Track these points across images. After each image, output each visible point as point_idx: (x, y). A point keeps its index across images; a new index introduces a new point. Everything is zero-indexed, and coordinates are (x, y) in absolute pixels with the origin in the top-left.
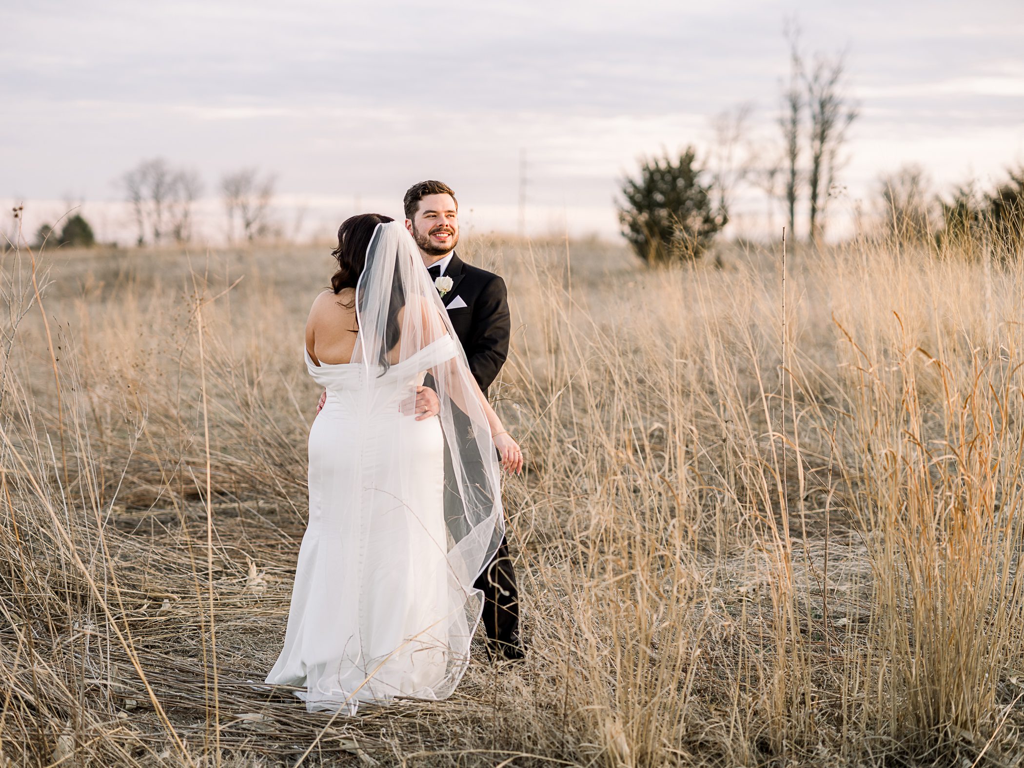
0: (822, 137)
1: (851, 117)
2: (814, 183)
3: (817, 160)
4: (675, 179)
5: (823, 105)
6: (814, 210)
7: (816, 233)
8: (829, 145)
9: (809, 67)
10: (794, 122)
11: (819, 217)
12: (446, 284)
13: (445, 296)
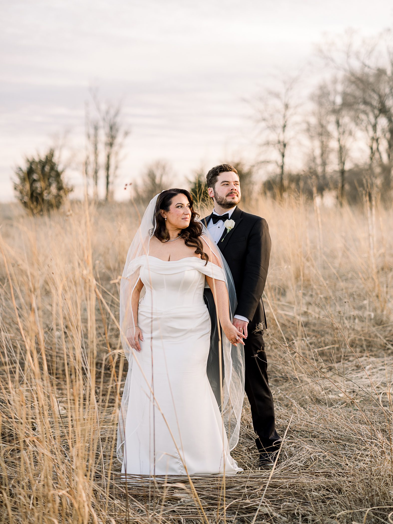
0: (111, 145)
1: (126, 134)
2: (108, 168)
3: (108, 157)
4: (43, 167)
5: (111, 128)
6: (108, 183)
7: (109, 194)
8: (115, 148)
9: (103, 107)
10: (96, 135)
11: (110, 187)
12: (230, 224)
13: (230, 231)
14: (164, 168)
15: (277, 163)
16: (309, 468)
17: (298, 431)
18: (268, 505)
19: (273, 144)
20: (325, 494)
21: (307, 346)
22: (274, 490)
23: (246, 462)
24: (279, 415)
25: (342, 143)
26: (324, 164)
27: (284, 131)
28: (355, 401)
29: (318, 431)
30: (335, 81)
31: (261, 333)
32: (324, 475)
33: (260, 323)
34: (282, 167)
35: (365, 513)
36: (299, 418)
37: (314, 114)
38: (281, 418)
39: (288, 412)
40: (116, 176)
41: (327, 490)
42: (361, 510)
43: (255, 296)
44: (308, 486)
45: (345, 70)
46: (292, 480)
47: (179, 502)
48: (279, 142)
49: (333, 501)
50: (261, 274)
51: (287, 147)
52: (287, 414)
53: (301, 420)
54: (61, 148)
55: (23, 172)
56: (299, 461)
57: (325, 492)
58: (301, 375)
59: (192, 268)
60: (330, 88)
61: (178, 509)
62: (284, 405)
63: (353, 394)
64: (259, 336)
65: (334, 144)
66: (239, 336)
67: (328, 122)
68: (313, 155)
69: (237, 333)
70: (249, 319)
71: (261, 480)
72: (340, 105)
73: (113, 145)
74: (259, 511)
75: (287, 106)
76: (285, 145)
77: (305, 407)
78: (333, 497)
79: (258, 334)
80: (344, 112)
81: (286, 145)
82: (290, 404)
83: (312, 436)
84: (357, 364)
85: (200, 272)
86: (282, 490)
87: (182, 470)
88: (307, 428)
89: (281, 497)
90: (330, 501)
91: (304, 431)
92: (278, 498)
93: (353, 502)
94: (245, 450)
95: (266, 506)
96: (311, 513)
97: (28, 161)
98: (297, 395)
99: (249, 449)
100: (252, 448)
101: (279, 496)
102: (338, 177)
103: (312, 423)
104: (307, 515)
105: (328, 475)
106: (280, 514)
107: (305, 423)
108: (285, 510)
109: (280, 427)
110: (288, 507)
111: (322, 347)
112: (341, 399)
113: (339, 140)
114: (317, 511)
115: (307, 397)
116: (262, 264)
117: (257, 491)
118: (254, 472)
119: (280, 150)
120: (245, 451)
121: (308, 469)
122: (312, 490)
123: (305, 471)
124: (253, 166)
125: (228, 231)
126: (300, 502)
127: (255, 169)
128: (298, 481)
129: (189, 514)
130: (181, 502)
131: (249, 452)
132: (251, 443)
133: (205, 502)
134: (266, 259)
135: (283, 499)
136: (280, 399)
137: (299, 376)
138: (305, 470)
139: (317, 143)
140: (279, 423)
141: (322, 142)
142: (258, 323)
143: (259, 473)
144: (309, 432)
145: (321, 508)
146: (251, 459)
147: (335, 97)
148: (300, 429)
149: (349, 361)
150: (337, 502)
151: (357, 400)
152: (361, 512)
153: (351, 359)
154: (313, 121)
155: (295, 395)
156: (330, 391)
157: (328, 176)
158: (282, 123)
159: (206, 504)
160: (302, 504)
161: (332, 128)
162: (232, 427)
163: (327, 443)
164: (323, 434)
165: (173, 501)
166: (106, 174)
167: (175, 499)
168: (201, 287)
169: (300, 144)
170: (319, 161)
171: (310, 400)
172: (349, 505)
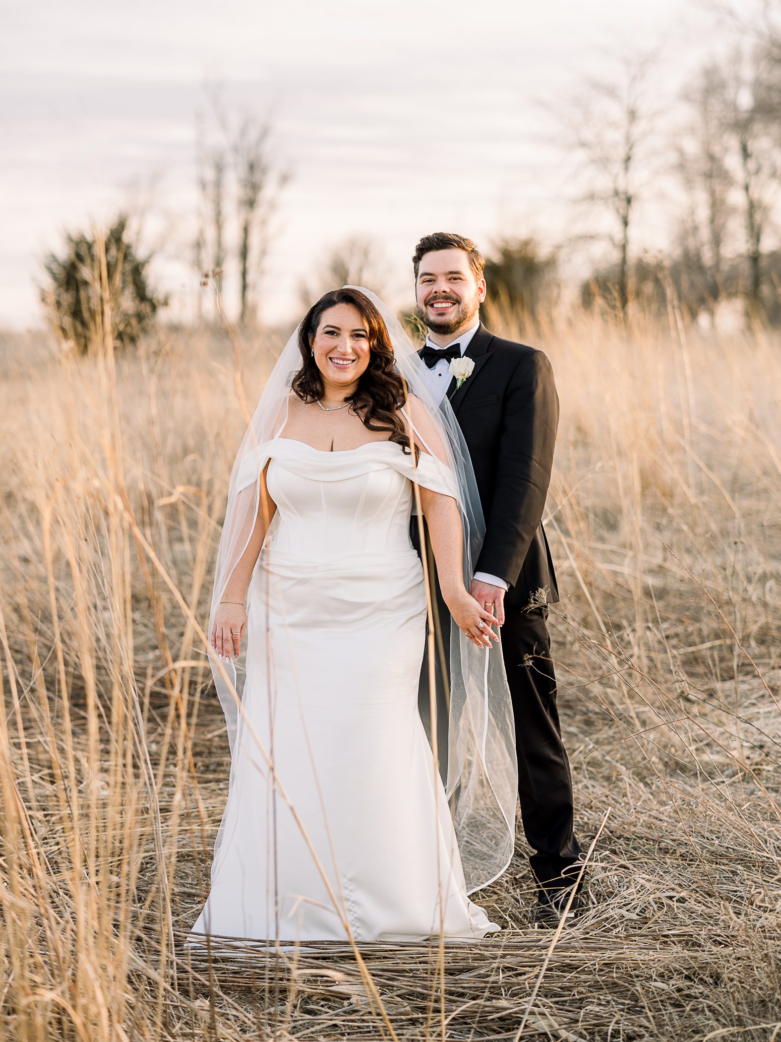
0: (251, 203)
1: (285, 179)
2: (244, 255)
3: (246, 230)
5: (252, 167)
6: (244, 287)
7: (248, 313)
8: (260, 211)
9: (235, 121)
10: (218, 184)
11: (250, 295)
12: (463, 367)
13: (464, 384)
14: (366, 253)
15: (611, 238)
16: (650, 924)
17: (628, 839)
18: (546, 1011)
19: (602, 199)
20: (681, 986)
21: (660, 642)
22: (565, 977)
23: (507, 909)
24: (587, 802)
25: (755, 193)
26: (717, 240)
27: (626, 169)
28: (764, 767)
29: (674, 838)
30: (736, 58)
31: (540, 612)
32: (680, 942)
33: (540, 589)
34: (624, 247)
35: (772, 1032)
36: (633, 807)
37: (691, 130)
38: (591, 808)
39: (608, 793)
40: (262, 272)
41: (688, 978)
42: (764, 1026)
43: (520, 528)
44: (643, 967)
45: (759, 34)
46: (608, 954)
47: (346, 1003)
48: (616, 193)
49: (701, 1003)
50: (533, 476)
51: (633, 204)
52: (604, 799)
53: (638, 812)
54: (142, 213)
55: (59, 264)
56: (626, 908)
57: (683, 983)
58: (642, 709)
59: (385, 466)
60: (726, 72)
61: (344, 1021)
62: (603, 777)
63: (758, 751)
64: (537, 620)
65: (736, 198)
66: (484, 620)
67: (726, 150)
68: (693, 221)
69: (480, 614)
70: (507, 582)
71: (537, 953)
72: (747, 112)
73: (255, 205)
74: (526, 1026)
75: (632, 115)
76: (629, 200)
77: (649, 782)
78: (701, 993)
79: (535, 617)
80: (757, 127)
81: (632, 200)
82: (614, 774)
83: (661, 849)
84: (772, 684)
85: (402, 476)
86: (583, 977)
87: (358, 927)
88: (648, 831)
89: (582, 993)
90: (692, 1003)
91: (641, 838)
92: (574, 995)
93: (745, 1005)
94: (507, 881)
95: (542, 1014)
96: (647, 1031)
97: (70, 239)
98: (631, 754)
99: (515, 878)
100: (523, 877)
101: (575, 991)
102: (745, 267)
103: (661, 820)
104: (638, 1036)
105: (691, 943)
106: (575, 1033)
107: (646, 818)
108: (590, 1025)
109: (588, 827)
110: (597, 1016)
111: (696, 645)
112: (731, 765)
113: (747, 188)
114: (660, 1025)
115: (654, 759)
116: (537, 455)
117: (525, 980)
118: (523, 932)
119: (618, 211)
120: (506, 885)
121: (646, 926)
122: (651, 977)
123: (639, 932)
124: (559, 247)
125: (459, 384)
126: (623, 1004)
127: (563, 255)
128: (622, 956)
129: (370, 1032)
130: (351, 1004)
131: (515, 886)
132: (521, 866)
133: (406, 1004)
134: (544, 443)
135: (586, 998)
136: (593, 763)
137: (637, 710)
138: (640, 928)
139: (701, 198)
140: (586, 819)
141: (712, 193)
142: (535, 590)
143: (535, 937)
144: (654, 840)
145: (671, 1020)
146: (518, 901)
147: (736, 94)
148: (634, 833)
149: (755, 676)
150: (709, 1007)
151: (768, 765)
152: (764, 1031)
153: (760, 670)
154: (692, 147)
155: (628, 754)
156: (707, 745)
157: (725, 267)
158: (621, 152)
159: (408, 1008)
160: (628, 1009)
161: (733, 162)
162: (480, 827)
163: (694, 866)
164: (686, 844)
165: (334, 1002)
166: (241, 267)
167: (337, 997)
168: (404, 511)
169: (662, 196)
170: (705, 234)
171: (661, 766)
172: (736, 1013)
